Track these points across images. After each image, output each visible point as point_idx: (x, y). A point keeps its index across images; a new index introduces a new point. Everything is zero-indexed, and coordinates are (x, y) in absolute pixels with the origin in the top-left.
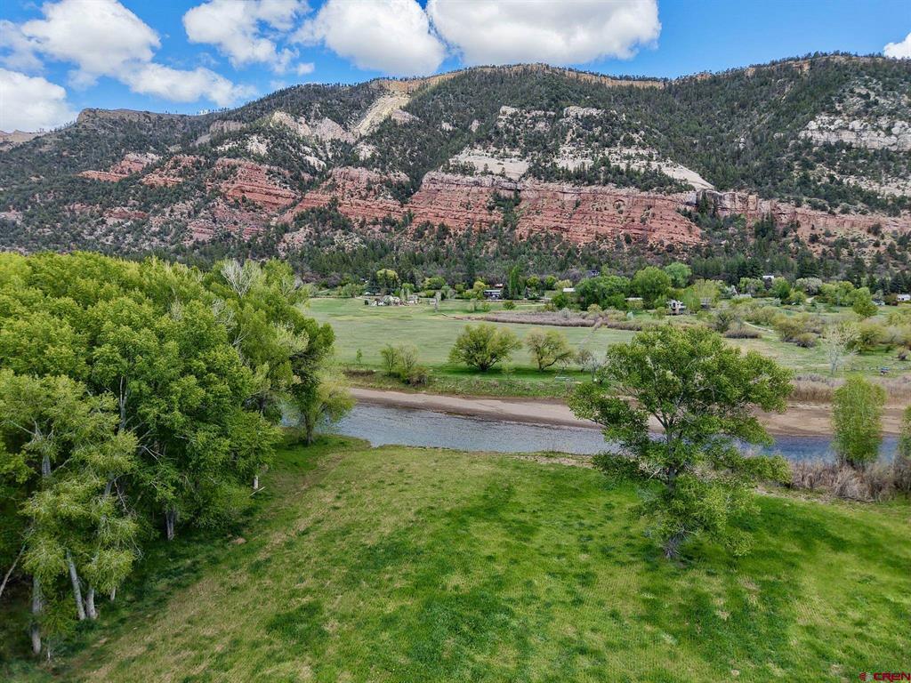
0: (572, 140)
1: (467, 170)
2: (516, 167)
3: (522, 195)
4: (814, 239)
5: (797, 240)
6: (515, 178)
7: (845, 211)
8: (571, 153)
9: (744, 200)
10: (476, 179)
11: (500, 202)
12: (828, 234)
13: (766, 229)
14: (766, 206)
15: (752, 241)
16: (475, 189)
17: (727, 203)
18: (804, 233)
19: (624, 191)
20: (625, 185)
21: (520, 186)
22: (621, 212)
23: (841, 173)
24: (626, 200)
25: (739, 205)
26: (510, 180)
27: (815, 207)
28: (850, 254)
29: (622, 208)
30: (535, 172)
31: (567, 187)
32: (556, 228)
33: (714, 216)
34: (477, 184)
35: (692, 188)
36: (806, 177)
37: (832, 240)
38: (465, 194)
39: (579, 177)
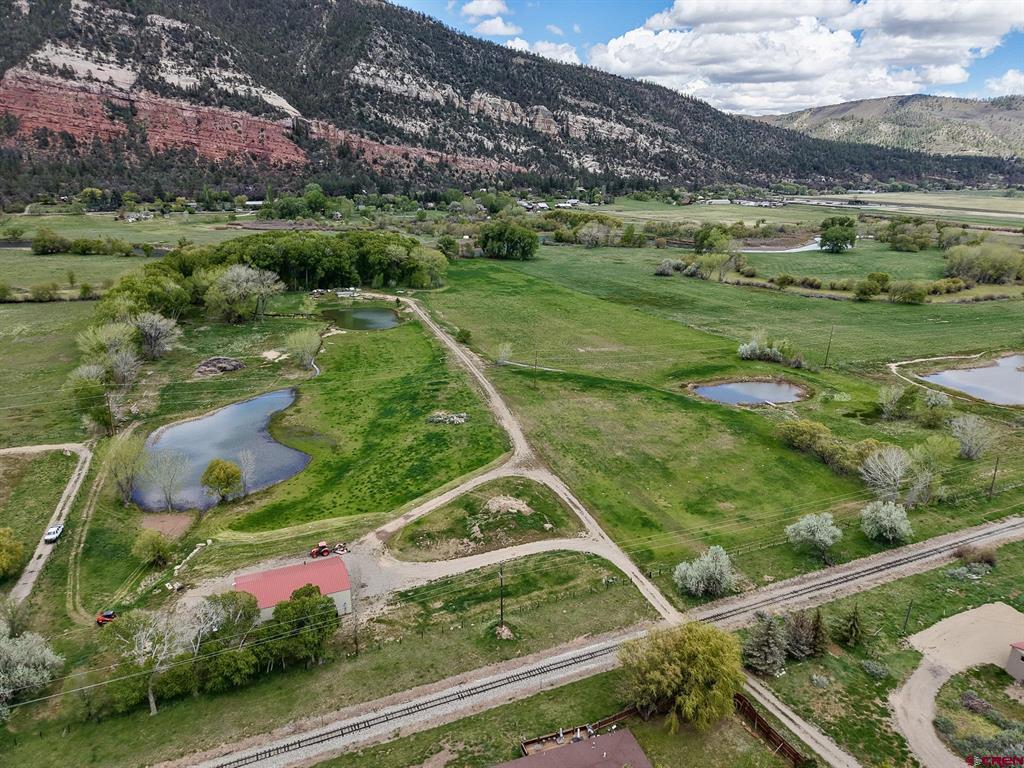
0: (169, 54)
1: (67, 73)
2: (124, 77)
3: (136, 105)
4: (375, 162)
5: (365, 162)
6: (127, 88)
7: (389, 143)
8: (173, 67)
9: (326, 128)
10: (82, 85)
11: (115, 112)
12: (382, 158)
13: (344, 151)
14: (341, 134)
15: (337, 160)
16: (82, 95)
17: (314, 129)
18: (368, 156)
19: (238, 114)
20: (238, 109)
21: (133, 97)
22: (240, 132)
23: (380, 111)
24: (241, 122)
25: (322, 131)
26: (121, 90)
27: (372, 139)
28: (396, 173)
29: (239, 128)
30: (144, 82)
31: (185, 104)
32: (187, 142)
33: (307, 139)
34: (83, 89)
35: (288, 116)
36: (361, 113)
37: (385, 162)
38: (72, 99)
39: (192, 95)
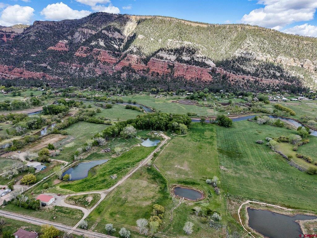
0: (186, 51)
1: (162, 58)
2: (173, 58)
3: (175, 65)
4: (232, 80)
5: (229, 80)
6: (173, 61)
7: (239, 75)
8: (185, 55)
9: (221, 70)
10: (164, 61)
11: (170, 66)
12: (235, 79)
13: (224, 77)
14: (225, 72)
15: (222, 80)
16: (164, 63)
17: (218, 70)
18: (231, 79)
19: (197, 67)
20: (197, 66)
21: (174, 63)
22: (196, 72)
23: (240, 64)
24: (197, 69)
25: (220, 71)
26: (172, 61)
27: (233, 73)
28: (238, 84)
29: (196, 71)
30: (178, 60)
31: (185, 65)
32: (183, 75)
33: (215, 73)
34: (164, 62)
35: (210, 67)
36: (233, 66)
37: (235, 81)
38: (161, 64)
39: (187, 62)
